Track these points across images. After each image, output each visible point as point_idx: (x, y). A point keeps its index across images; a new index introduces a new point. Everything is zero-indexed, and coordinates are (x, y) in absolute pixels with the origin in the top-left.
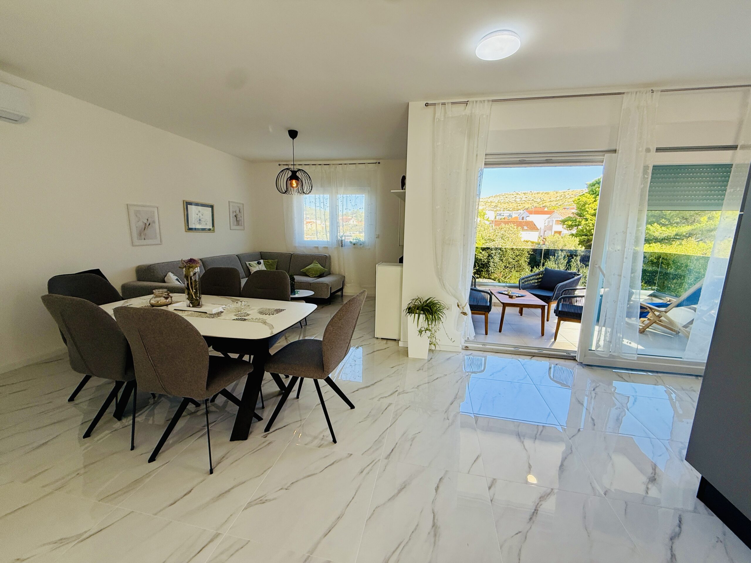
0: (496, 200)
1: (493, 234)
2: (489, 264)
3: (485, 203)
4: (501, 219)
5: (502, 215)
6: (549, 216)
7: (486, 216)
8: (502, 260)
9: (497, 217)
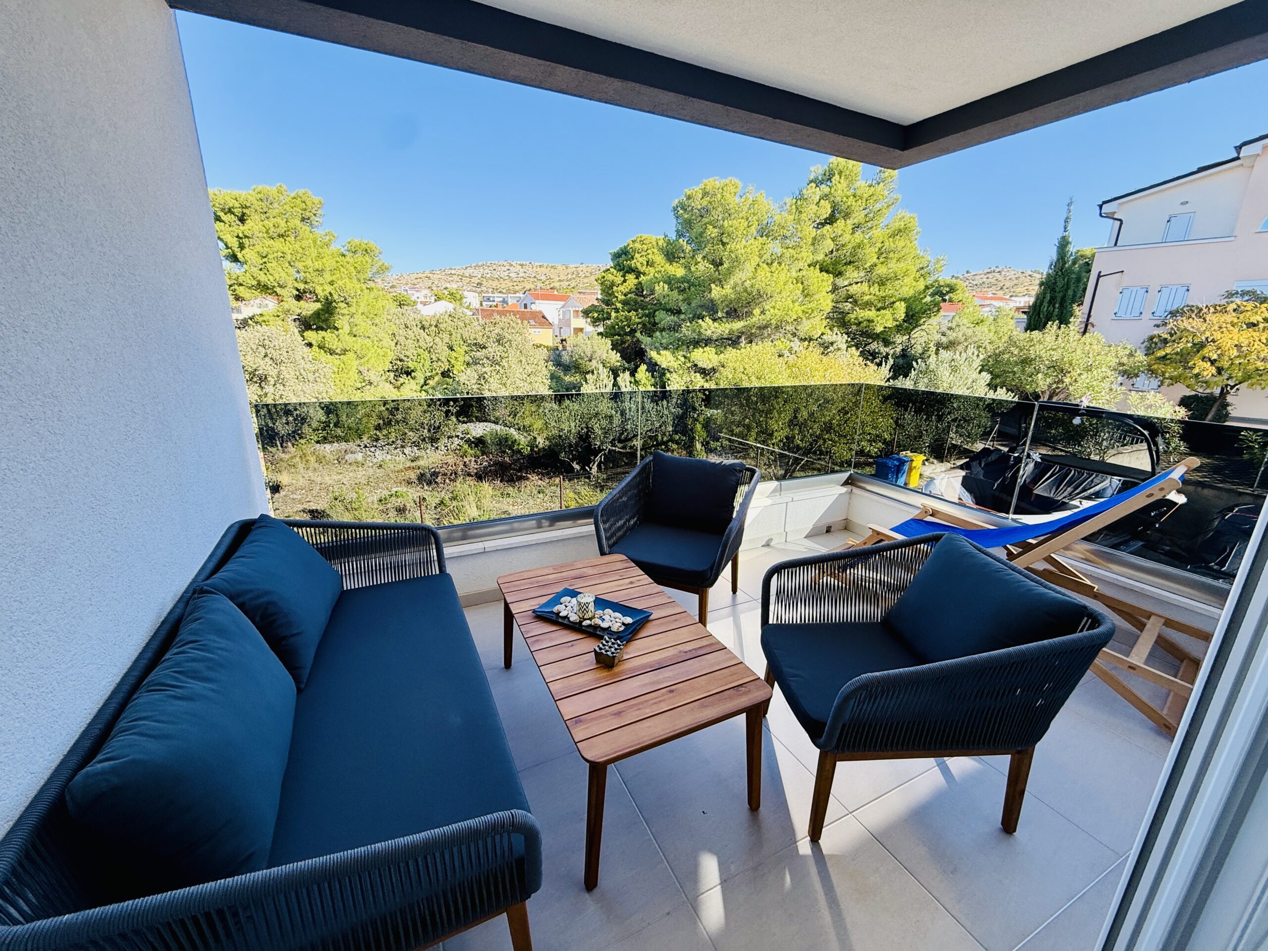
1: (482, 334)
3: (460, 277)
4: (491, 307)
6: (562, 303)
9: (484, 304)
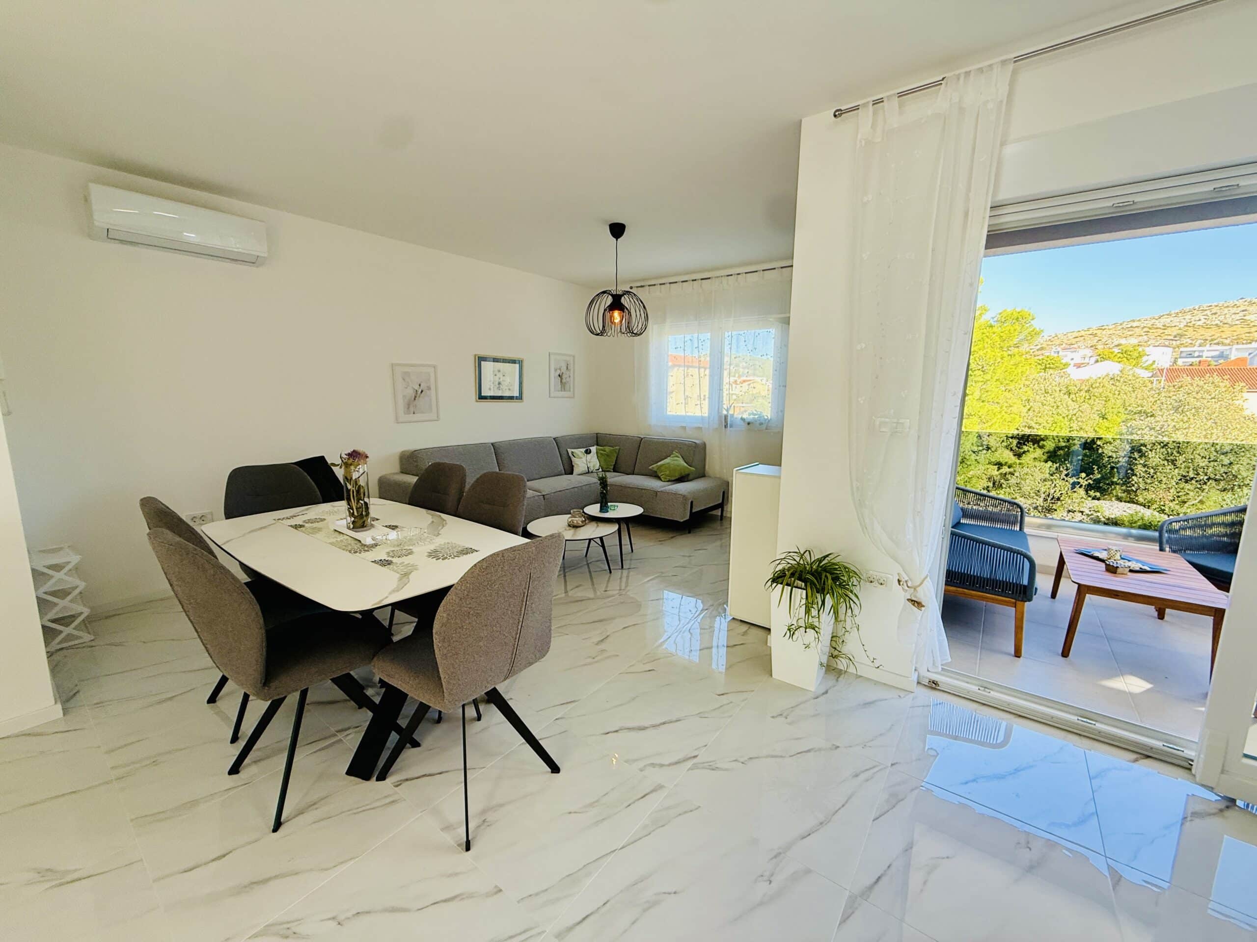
0: (1180, 322)
1: (1153, 400)
2: (1133, 470)
3: (1145, 329)
4: (1191, 365)
5: (1196, 354)
7: (1144, 358)
8: (1173, 462)
9: (1180, 362)
